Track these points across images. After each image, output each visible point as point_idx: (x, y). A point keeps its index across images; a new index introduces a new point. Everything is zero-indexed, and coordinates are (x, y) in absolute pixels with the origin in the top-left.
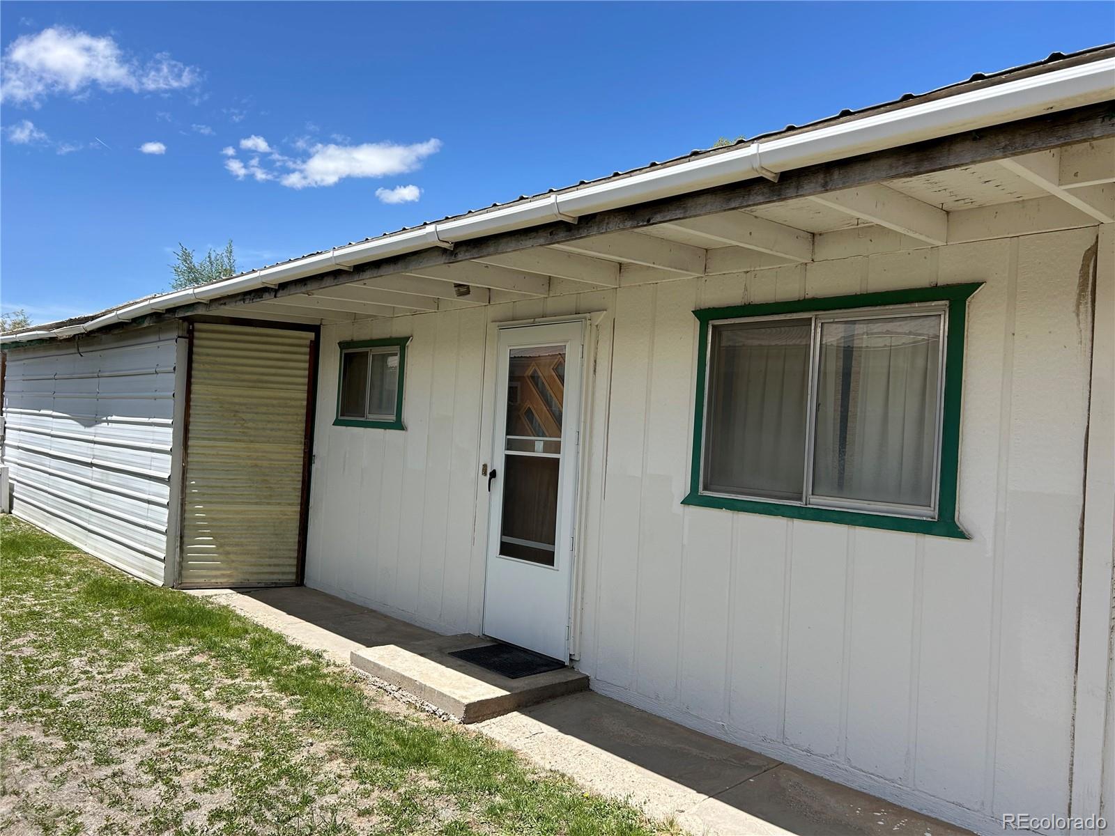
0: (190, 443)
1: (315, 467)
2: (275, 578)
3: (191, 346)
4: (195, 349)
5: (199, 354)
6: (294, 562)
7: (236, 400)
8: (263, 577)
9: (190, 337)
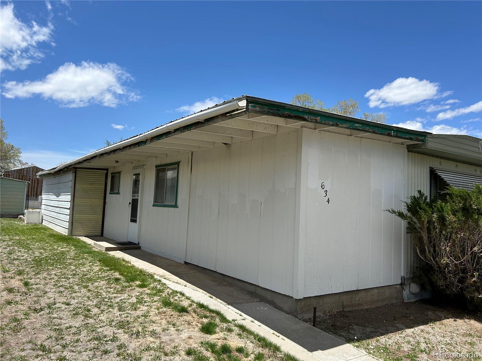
0: (75, 199)
1: (106, 205)
2: (96, 234)
3: (76, 175)
4: (77, 176)
5: (78, 177)
6: (101, 230)
7: (87, 188)
8: (93, 234)
9: (75, 173)
